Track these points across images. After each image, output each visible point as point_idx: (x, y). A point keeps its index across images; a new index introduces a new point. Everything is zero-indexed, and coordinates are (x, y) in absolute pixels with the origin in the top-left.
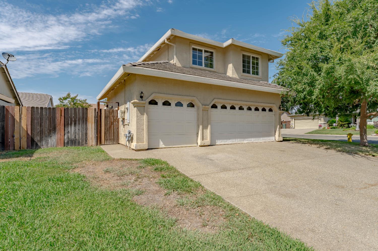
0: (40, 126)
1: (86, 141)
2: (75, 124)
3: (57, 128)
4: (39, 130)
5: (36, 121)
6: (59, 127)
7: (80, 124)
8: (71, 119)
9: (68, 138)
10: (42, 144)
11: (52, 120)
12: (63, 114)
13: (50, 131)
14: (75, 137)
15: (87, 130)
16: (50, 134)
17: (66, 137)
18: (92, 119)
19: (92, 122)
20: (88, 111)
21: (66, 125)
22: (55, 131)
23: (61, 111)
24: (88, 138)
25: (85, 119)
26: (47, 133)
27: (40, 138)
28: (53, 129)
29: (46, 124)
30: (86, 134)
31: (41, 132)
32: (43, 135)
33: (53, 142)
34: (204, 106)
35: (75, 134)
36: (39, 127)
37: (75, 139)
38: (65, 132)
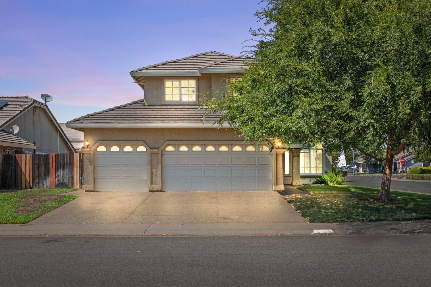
0: (39, 171)
1: (72, 184)
2: (64, 169)
3: (50, 172)
4: (37, 174)
5: (35, 166)
6: (51, 171)
7: (67, 168)
8: (61, 164)
9: (58, 181)
10: (40, 186)
11: (47, 165)
12: (54, 160)
13: (45, 174)
14: (64, 181)
15: (73, 174)
16: (45, 177)
17: (56, 180)
18: (77, 163)
19: (77, 166)
20: (74, 156)
21: (57, 169)
22: (49, 176)
23: (53, 157)
24: (74, 182)
25: (71, 164)
26: (43, 176)
27: (39, 180)
28: (47, 173)
29: (42, 169)
30: (72, 178)
31: (39, 175)
32: (40, 178)
33: (47, 184)
34: (151, 150)
35: (63, 177)
36: (37, 171)
37: (63, 182)
38: (56, 175)
